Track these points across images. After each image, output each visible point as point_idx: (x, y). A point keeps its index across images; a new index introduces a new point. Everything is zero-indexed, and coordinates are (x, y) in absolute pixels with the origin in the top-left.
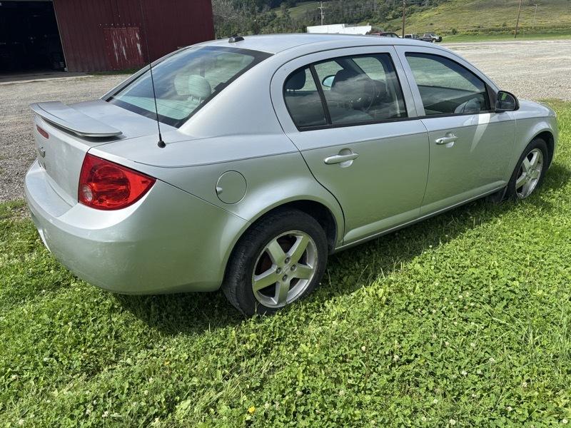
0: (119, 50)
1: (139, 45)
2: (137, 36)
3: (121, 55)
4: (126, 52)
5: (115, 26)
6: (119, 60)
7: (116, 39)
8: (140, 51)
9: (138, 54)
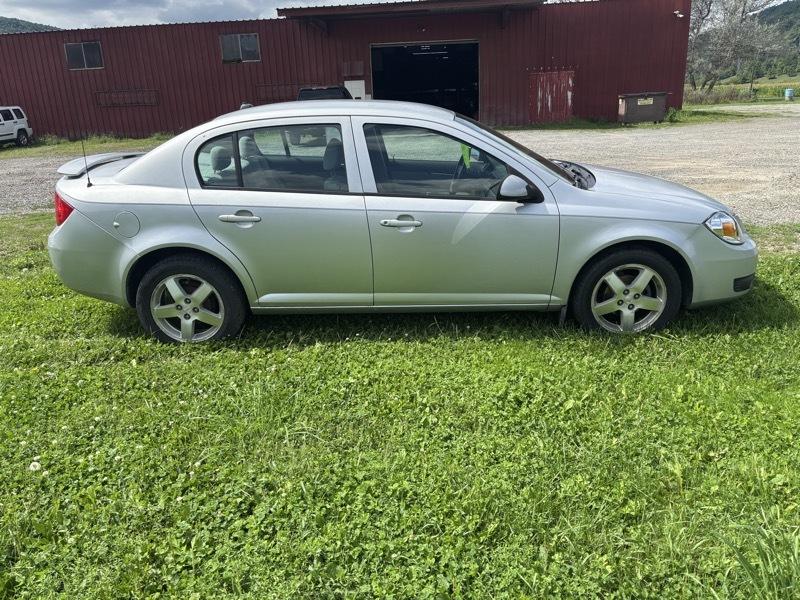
0: (544, 98)
1: (569, 94)
2: (570, 82)
3: (544, 106)
4: (552, 101)
5: (544, 71)
6: (541, 112)
7: (542, 87)
8: (570, 101)
9: (567, 104)
